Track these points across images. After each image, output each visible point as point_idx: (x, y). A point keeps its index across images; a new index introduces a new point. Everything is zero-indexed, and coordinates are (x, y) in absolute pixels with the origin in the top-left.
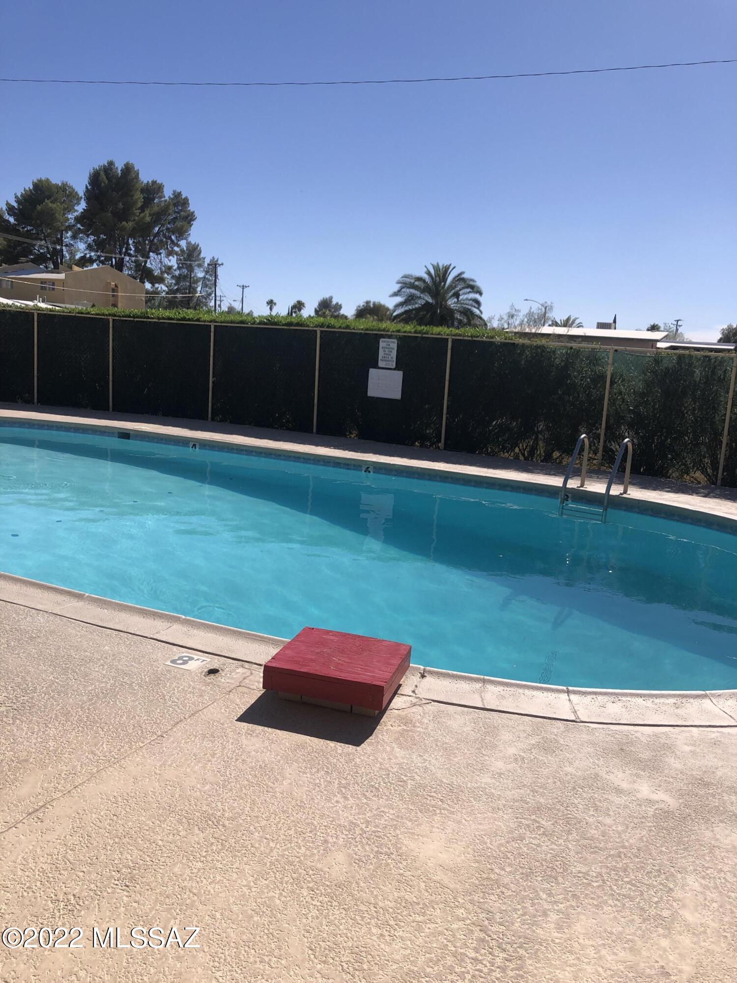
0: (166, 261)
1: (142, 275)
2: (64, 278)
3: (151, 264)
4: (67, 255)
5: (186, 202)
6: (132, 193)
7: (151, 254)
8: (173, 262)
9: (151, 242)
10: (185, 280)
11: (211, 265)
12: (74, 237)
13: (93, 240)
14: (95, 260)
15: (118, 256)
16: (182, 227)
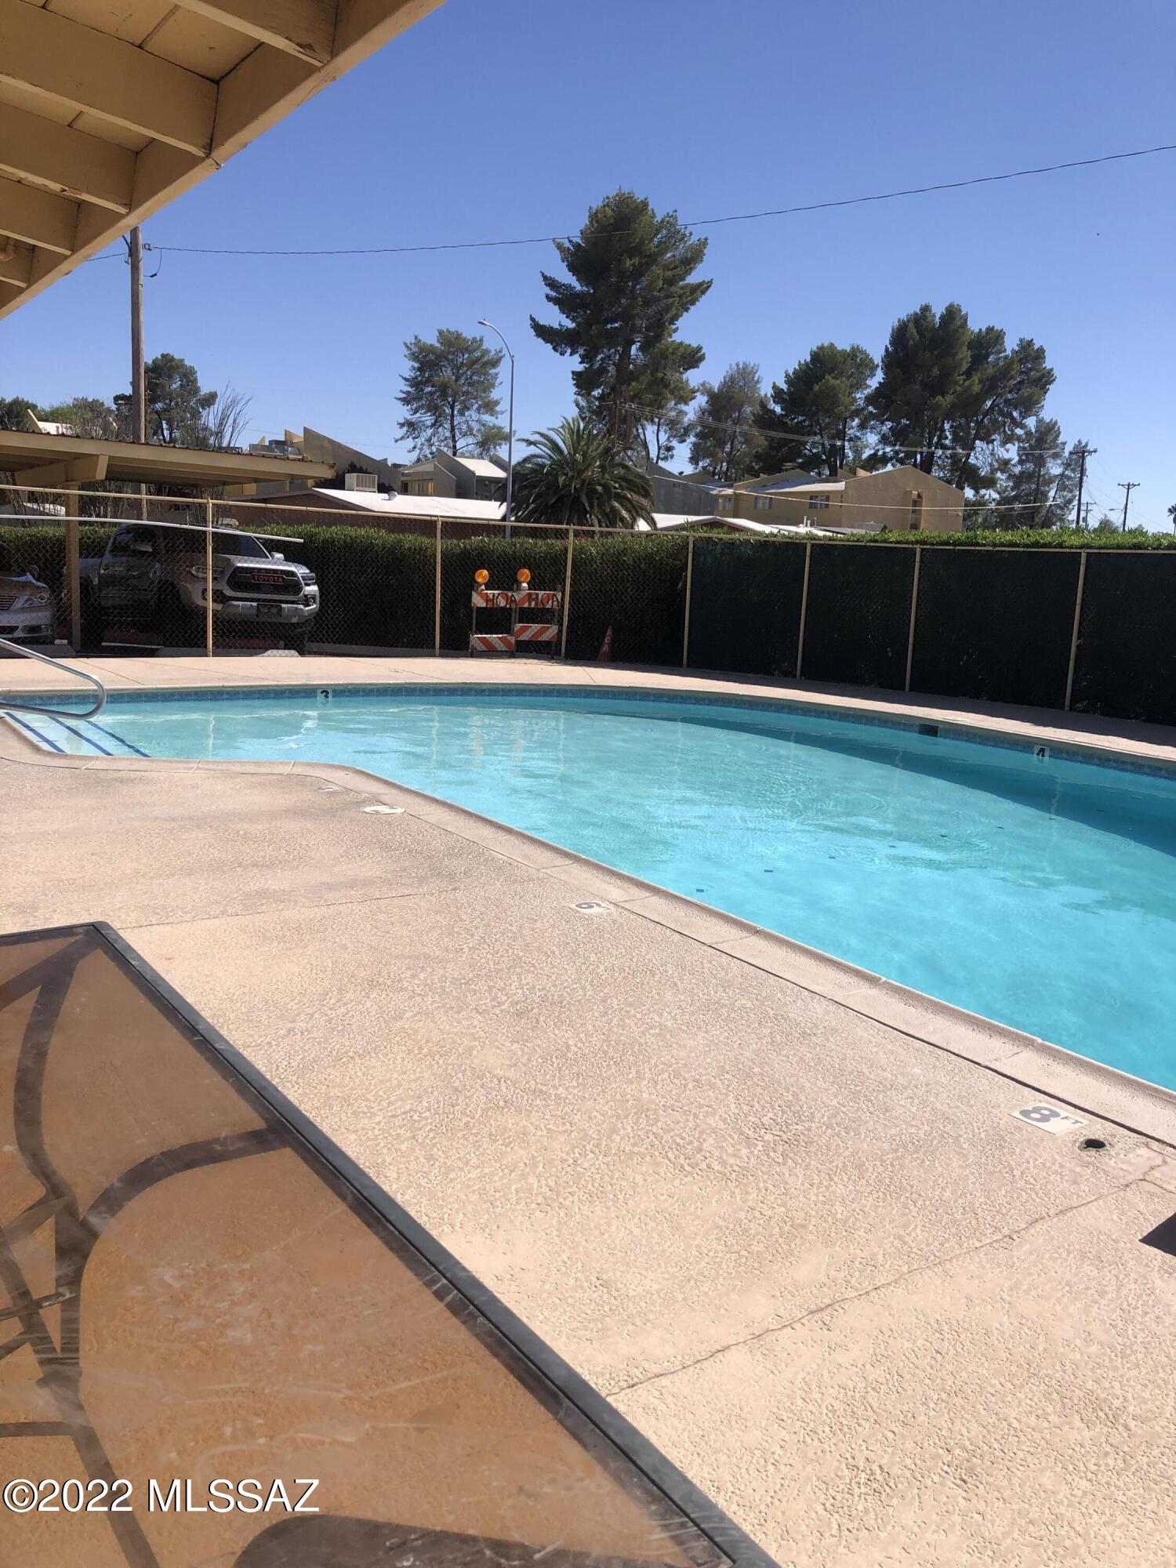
0: (1002, 453)
1: (960, 477)
2: (843, 488)
3: (977, 458)
4: (850, 454)
5: (1040, 354)
6: (954, 351)
7: (977, 442)
8: (1011, 452)
9: (979, 424)
10: (1031, 482)
11: (1076, 453)
12: (862, 426)
13: (890, 429)
14: (891, 459)
15: (925, 449)
16: (1031, 396)
